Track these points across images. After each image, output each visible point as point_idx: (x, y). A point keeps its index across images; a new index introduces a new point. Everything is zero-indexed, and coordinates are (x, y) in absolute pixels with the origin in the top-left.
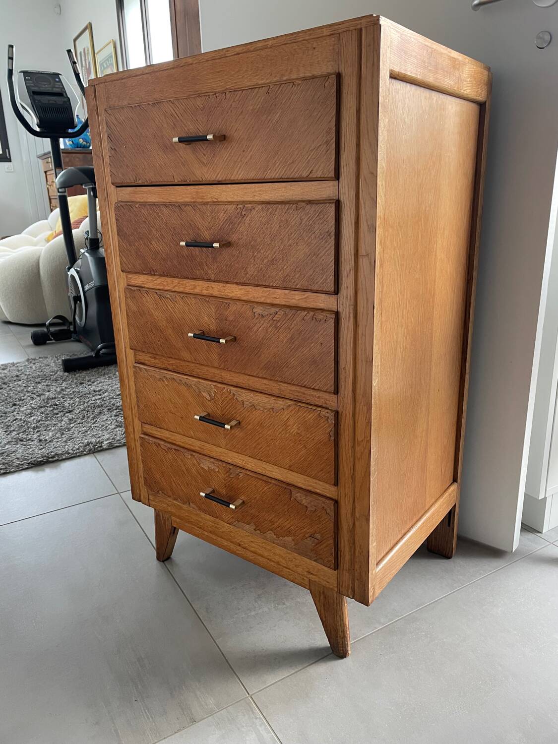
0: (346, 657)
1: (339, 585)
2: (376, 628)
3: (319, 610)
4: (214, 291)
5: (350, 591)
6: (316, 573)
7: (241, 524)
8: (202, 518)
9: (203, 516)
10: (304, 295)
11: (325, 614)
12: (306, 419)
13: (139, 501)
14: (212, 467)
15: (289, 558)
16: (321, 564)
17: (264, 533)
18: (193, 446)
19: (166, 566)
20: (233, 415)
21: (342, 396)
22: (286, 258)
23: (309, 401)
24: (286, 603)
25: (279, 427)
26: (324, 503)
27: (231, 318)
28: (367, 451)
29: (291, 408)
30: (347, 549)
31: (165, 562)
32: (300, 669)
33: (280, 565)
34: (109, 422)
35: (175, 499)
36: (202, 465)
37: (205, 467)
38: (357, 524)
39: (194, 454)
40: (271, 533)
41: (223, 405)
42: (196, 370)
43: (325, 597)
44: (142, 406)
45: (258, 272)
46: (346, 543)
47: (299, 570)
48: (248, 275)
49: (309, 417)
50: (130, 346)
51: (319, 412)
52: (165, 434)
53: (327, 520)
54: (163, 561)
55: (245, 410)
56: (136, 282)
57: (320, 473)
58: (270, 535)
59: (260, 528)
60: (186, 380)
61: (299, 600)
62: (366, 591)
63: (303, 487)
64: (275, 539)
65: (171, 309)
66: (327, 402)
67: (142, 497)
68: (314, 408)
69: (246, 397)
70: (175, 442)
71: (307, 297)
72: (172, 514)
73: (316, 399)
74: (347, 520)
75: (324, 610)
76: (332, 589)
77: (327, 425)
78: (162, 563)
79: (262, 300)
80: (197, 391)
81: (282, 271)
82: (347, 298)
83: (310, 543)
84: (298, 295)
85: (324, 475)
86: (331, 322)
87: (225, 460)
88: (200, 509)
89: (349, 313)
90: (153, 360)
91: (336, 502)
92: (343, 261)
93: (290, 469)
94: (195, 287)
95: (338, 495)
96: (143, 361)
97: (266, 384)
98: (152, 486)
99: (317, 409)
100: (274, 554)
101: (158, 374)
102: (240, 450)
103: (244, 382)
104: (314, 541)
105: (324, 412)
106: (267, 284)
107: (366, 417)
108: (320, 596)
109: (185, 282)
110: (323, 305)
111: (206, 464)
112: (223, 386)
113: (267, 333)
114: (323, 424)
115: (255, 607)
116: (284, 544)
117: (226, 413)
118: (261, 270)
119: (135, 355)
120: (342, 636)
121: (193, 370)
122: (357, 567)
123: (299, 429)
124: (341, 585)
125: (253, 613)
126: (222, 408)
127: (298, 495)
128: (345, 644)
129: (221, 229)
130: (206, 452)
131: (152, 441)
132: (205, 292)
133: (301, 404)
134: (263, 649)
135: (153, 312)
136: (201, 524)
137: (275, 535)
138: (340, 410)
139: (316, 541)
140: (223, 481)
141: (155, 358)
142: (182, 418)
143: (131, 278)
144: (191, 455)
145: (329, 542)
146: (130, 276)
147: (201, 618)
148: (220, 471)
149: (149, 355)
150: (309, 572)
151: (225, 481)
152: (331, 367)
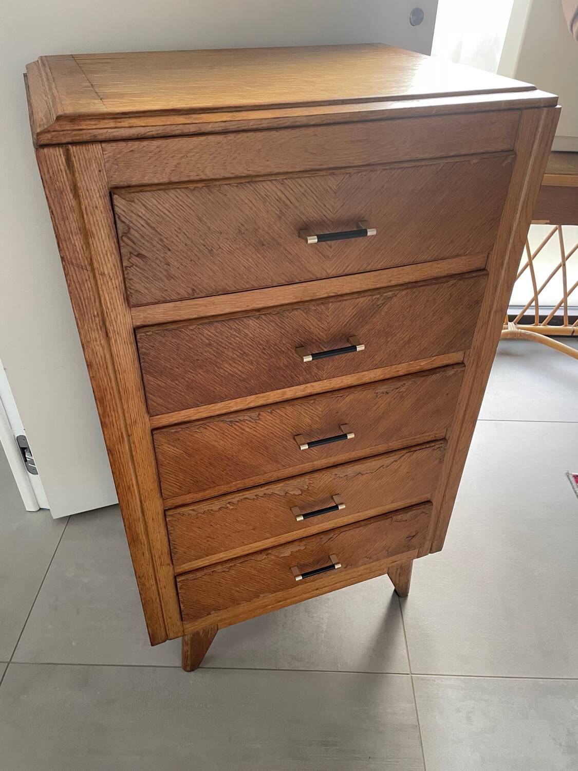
12: (419, 458)
13: (165, 641)
14: (297, 549)
26: (424, 508)
29: (403, 457)
36: (281, 555)
37: (286, 555)
38: (445, 506)
48: (375, 362)
51: (433, 447)
53: (425, 518)
55: (348, 482)
58: (362, 561)
62: (442, 542)
64: (367, 561)
66: (435, 435)
67: (171, 634)
69: (351, 470)
72: (220, 621)
73: (425, 438)
81: (419, 347)
82: (474, 349)
91: (430, 501)
93: (391, 503)
94: (284, 394)
99: (431, 445)
105: (438, 445)
115: (318, 621)
118: (393, 352)
126: (316, 494)
129: (346, 325)
135: (216, 444)
139: (411, 538)
143: (161, 419)
145: (423, 532)
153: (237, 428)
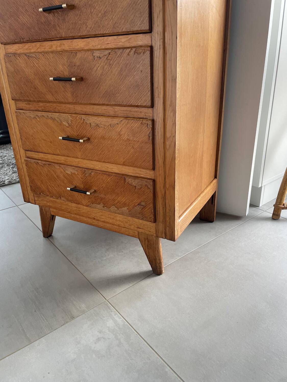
0: (161, 274)
1: (157, 232)
2: (177, 259)
3: (145, 250)
4: (65, 47)
5: (163, 234)
6: (142, 227)
7: (94, 205)
8: (69, 206)
9: (70, 205)
10: (127, 38)
11: (148, 251)
12: (133, 128)
13: (29, 202)
14: (73, 171)
15: (125, 221)
16: (145, 220)
17: (109, 208)
18: (60, 161)
19: (49, 239)
20: (84, 134)
21: (156, 108)
22: (114, 10)
23: (134, 116)
24: (124, 251)
25: (116, 137)
26: (146, 182)
27: (78, 64)
28: (173, 144)
29: (122, 122)
30: (161, 208)
31: (48, 238)
32: (135, 283)
33: (120, 226)
34: (8, 171)
35: (52, 197)
36: (67, 172)
37: (69, 173)
38: (167, 192)
39: (61, 165)
40: (113, 207)
41: (77, 128)
42: (57, 108)
43: (148, 241)
44: (24, 139)
45: (95, 24)
46: (161, 205)
47: (132, 227)
48: (88, 28)
49: (135, 126)
50: (12, 98)
51: (141, 121)
52: (41, 156)
53: (148, 192)
54: (47, 237)
55: (92, 129)
56: (11, 50)
57: (143, 164)
58: (113, 208)
59: (106, 205)
60: (51, 115)
61: (131, 249)
62: (173, 233)
63: (133, 175)
64: (116, 210)
65: (36, 65)
66: (146, 114)
67: (30, 199)
68: (138, 119)
69: (92, 120)
70: (48, 160)
71: (130, 39)
72: (50, 207)
73: (139, 114)
74: (161, 191)
75: (148, 249)
76: (152, 235)
77: (147, 130)
78: (47, 238)
79: (99, 47)
80: (59, 122)
81: (112, 21)
82: (158, 34)
83: (139, 208)
84: (124, 38)
85: (146, 164)
86: (148, 53)
87: (81, 166)
88: (68, 200)
89: (160, 45)
90: (28, 106)
91: (154, 181)
92: (154, 6)
93: (124, 164)
94: (52, 46)
95: (155, 176)
96: (21, 108)
97: (105, 109)
98: (36, 190)
99: (140, 120)
100: (116, 220)
101: (32, 114)
102: (91, 157)
103: (90, 111)
104: (141, 207)
105: (144, 121)
106: (102, 33)
107: (172, 120)
108: (145, 241)
109: (44, 44)
110: (141, 42)
111: (69, 171)
112: (76, 115)
113: (104, 70)
114: (144, 129)
115: (106, 255)
116: (122, 212)
117: (80, 134)
118: (97, 22)
119: (16, 104)
120: (159, 263)
121: (55, 108)
122: (168, 219)
123: (128, 135)
124: (158, 231)
125: (105, 258)
126: (76, 131)
127: (130, 180)
128: (161, 267)
130: (68, 163)
131: (33, 161)
132: (59, 49)
133: (129, 119)
134: (112, 276)
135: (25, 69)
136: (69, 210)
137: (116, 208)
138: (155, 118)
139: (142, 207)
140: (81, 180)
141: (29, 104)
142: (51, 142)
143: (8, 48)
144: (59, 166)
145: (150, 206)
146: (7, 46)
147: (73, 264)
148: (79, 174)
149: (25, 103)
150: (138, 228)
151: (82, 179)
152: (149, 86)
153: (32, 62)
